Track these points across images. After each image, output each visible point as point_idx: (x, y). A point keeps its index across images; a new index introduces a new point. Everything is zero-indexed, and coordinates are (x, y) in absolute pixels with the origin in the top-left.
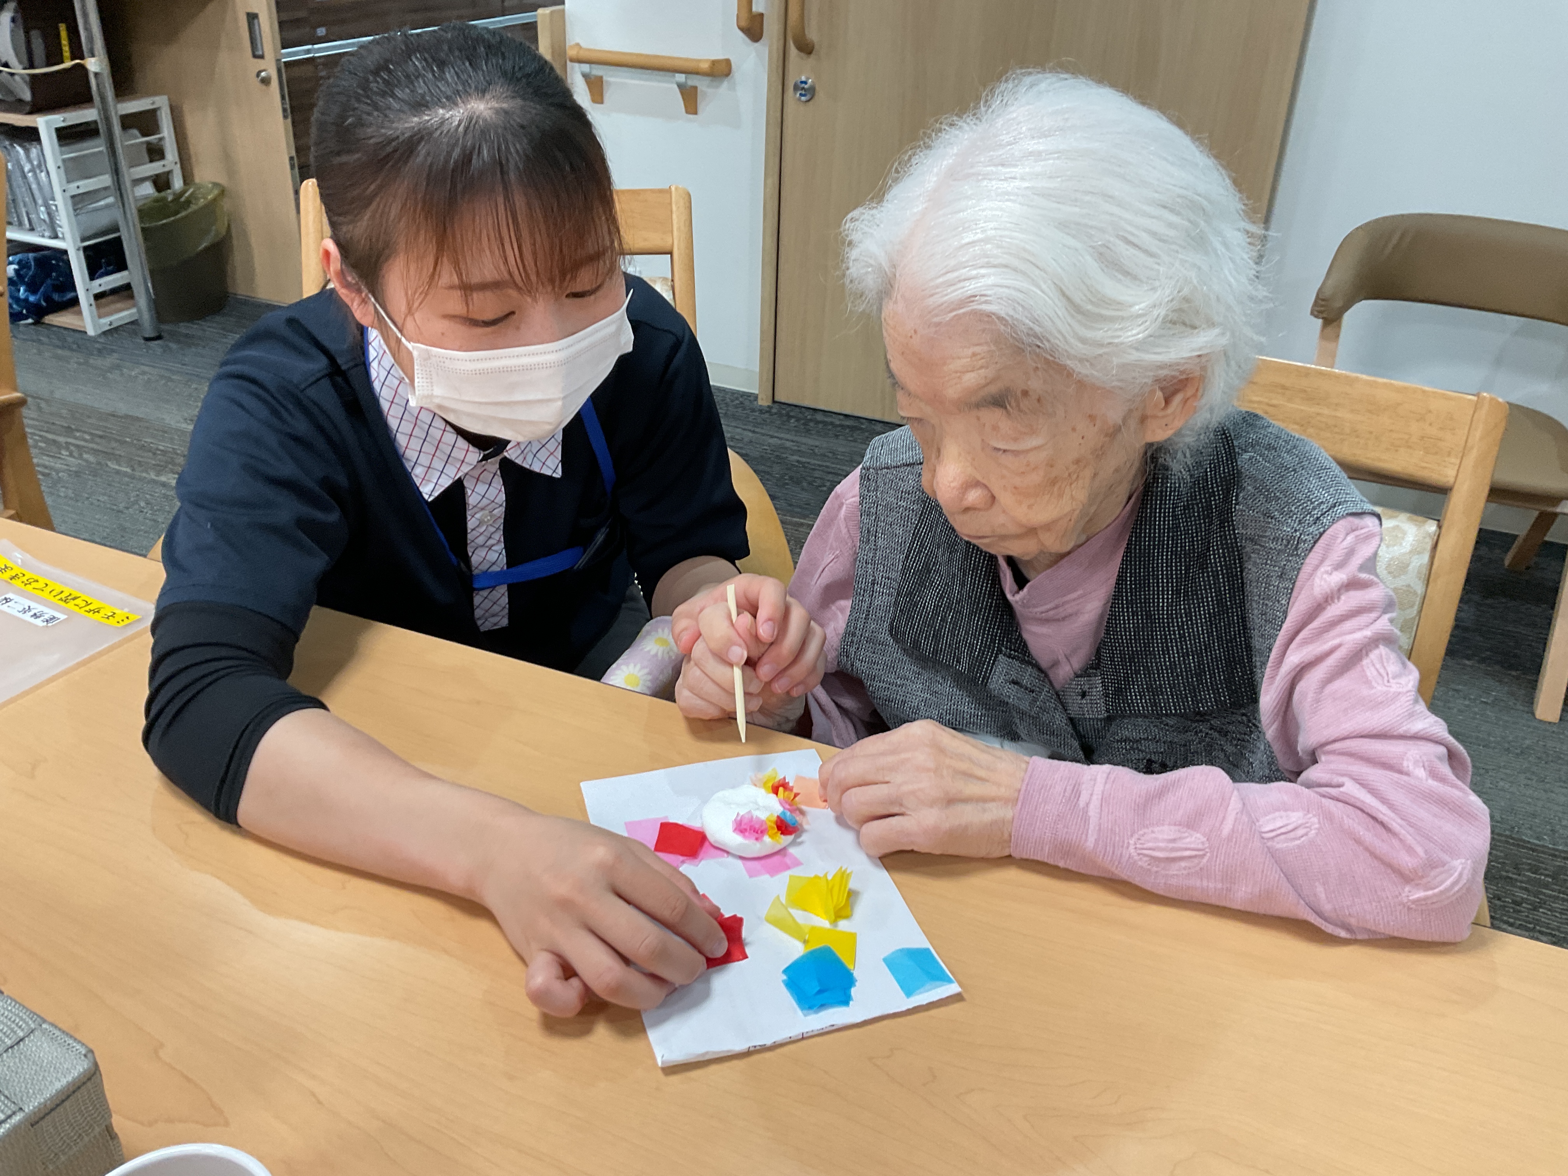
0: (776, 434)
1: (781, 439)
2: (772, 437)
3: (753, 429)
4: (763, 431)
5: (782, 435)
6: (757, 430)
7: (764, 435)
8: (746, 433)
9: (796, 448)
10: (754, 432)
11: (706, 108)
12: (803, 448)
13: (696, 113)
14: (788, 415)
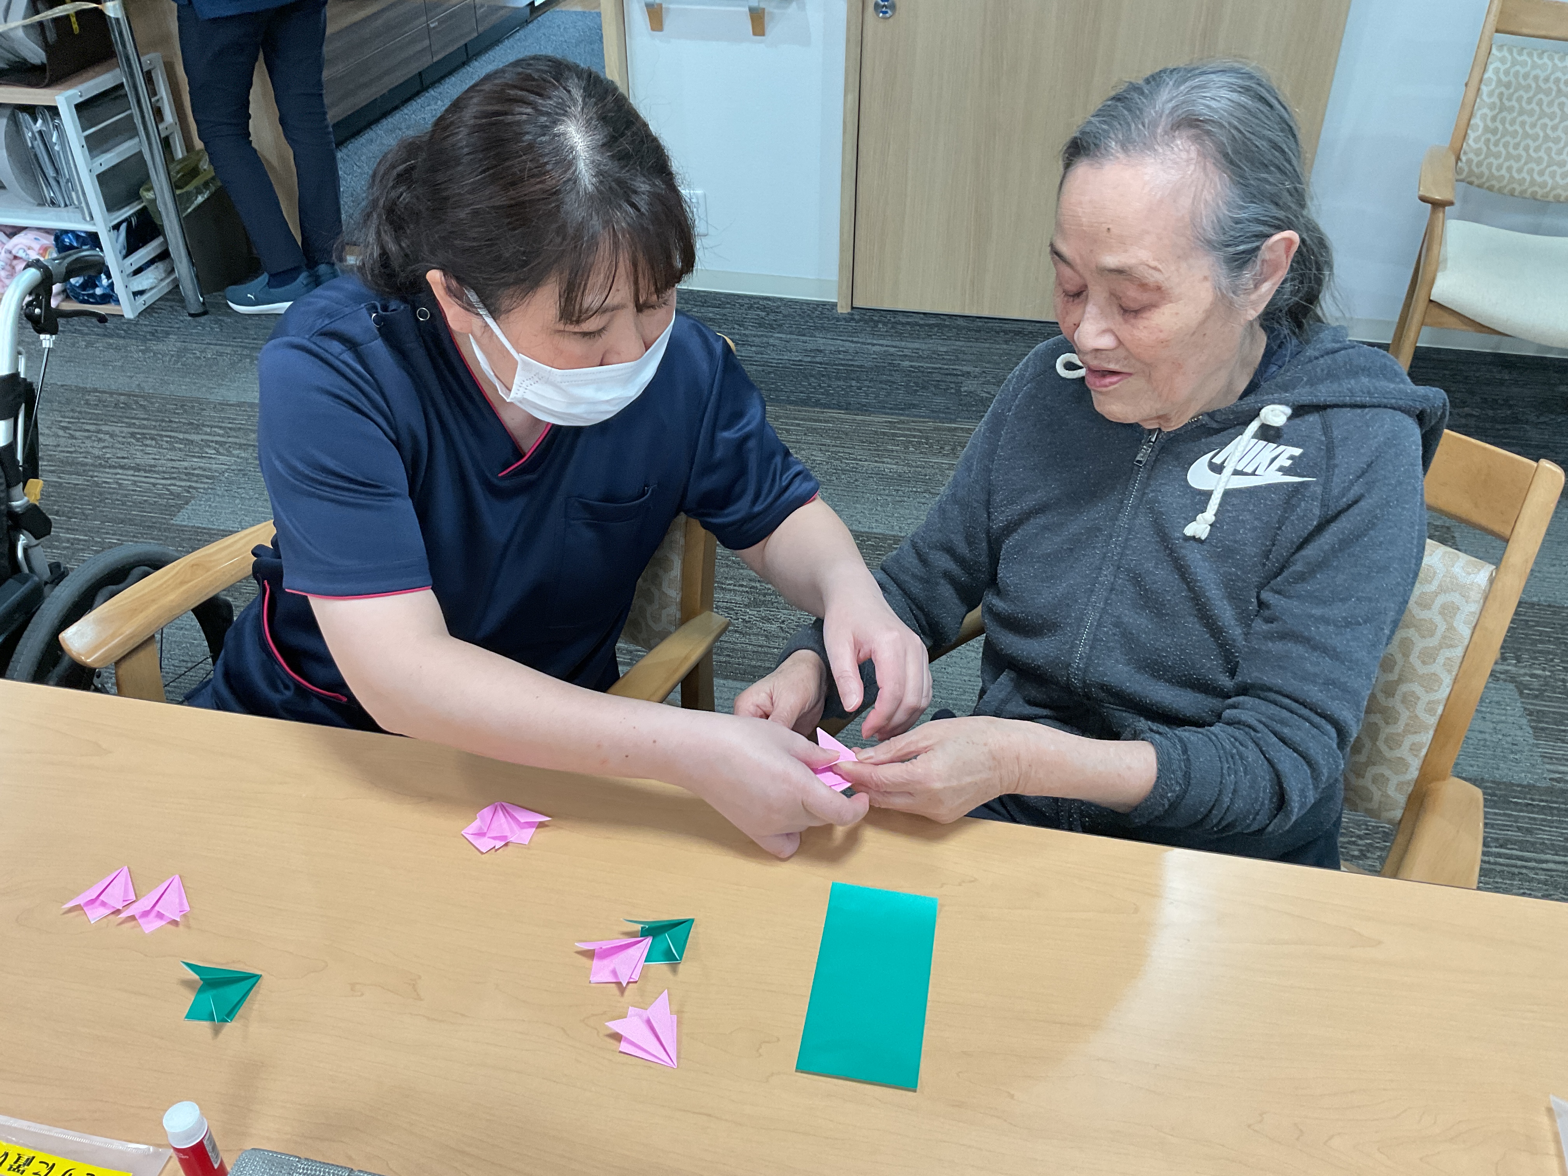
0: (875, 342)
1: (882, 345)
2: (874, 345)
3: (850, 339)
4: (861, 340)
5: (881, 342)
6: (855, 339)
7: (863, 343)
8: (847, 344)
9: (901, 353)
10: (852, 342)
11: (773, 30)
12: (907, 352)
13: (763, 34)
14: (872, 320)
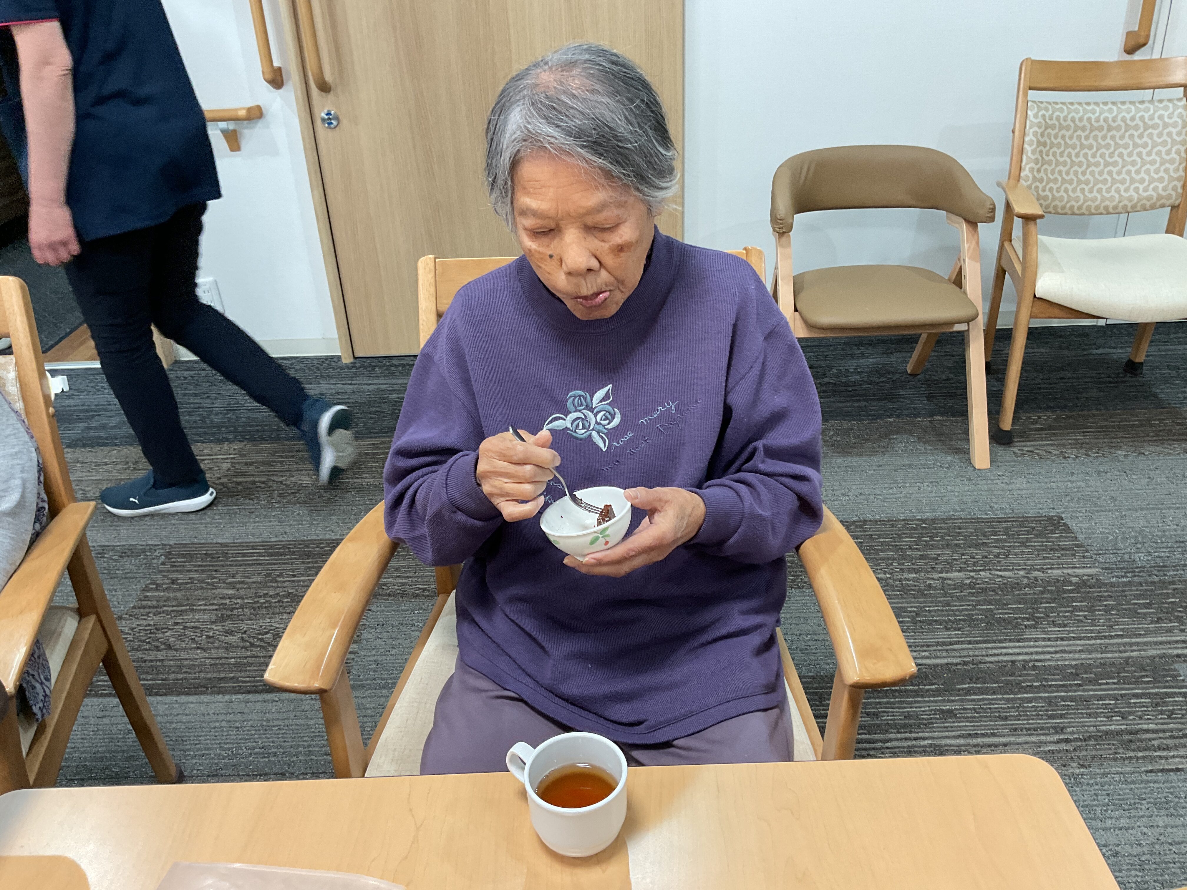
2: (369, 384)
7: (360, 384)
13: (238, 150)
14: (370, 366)
